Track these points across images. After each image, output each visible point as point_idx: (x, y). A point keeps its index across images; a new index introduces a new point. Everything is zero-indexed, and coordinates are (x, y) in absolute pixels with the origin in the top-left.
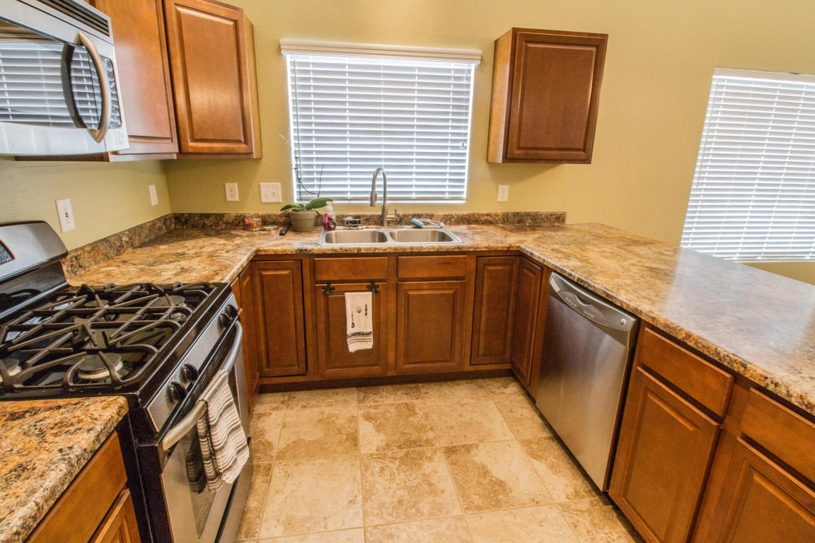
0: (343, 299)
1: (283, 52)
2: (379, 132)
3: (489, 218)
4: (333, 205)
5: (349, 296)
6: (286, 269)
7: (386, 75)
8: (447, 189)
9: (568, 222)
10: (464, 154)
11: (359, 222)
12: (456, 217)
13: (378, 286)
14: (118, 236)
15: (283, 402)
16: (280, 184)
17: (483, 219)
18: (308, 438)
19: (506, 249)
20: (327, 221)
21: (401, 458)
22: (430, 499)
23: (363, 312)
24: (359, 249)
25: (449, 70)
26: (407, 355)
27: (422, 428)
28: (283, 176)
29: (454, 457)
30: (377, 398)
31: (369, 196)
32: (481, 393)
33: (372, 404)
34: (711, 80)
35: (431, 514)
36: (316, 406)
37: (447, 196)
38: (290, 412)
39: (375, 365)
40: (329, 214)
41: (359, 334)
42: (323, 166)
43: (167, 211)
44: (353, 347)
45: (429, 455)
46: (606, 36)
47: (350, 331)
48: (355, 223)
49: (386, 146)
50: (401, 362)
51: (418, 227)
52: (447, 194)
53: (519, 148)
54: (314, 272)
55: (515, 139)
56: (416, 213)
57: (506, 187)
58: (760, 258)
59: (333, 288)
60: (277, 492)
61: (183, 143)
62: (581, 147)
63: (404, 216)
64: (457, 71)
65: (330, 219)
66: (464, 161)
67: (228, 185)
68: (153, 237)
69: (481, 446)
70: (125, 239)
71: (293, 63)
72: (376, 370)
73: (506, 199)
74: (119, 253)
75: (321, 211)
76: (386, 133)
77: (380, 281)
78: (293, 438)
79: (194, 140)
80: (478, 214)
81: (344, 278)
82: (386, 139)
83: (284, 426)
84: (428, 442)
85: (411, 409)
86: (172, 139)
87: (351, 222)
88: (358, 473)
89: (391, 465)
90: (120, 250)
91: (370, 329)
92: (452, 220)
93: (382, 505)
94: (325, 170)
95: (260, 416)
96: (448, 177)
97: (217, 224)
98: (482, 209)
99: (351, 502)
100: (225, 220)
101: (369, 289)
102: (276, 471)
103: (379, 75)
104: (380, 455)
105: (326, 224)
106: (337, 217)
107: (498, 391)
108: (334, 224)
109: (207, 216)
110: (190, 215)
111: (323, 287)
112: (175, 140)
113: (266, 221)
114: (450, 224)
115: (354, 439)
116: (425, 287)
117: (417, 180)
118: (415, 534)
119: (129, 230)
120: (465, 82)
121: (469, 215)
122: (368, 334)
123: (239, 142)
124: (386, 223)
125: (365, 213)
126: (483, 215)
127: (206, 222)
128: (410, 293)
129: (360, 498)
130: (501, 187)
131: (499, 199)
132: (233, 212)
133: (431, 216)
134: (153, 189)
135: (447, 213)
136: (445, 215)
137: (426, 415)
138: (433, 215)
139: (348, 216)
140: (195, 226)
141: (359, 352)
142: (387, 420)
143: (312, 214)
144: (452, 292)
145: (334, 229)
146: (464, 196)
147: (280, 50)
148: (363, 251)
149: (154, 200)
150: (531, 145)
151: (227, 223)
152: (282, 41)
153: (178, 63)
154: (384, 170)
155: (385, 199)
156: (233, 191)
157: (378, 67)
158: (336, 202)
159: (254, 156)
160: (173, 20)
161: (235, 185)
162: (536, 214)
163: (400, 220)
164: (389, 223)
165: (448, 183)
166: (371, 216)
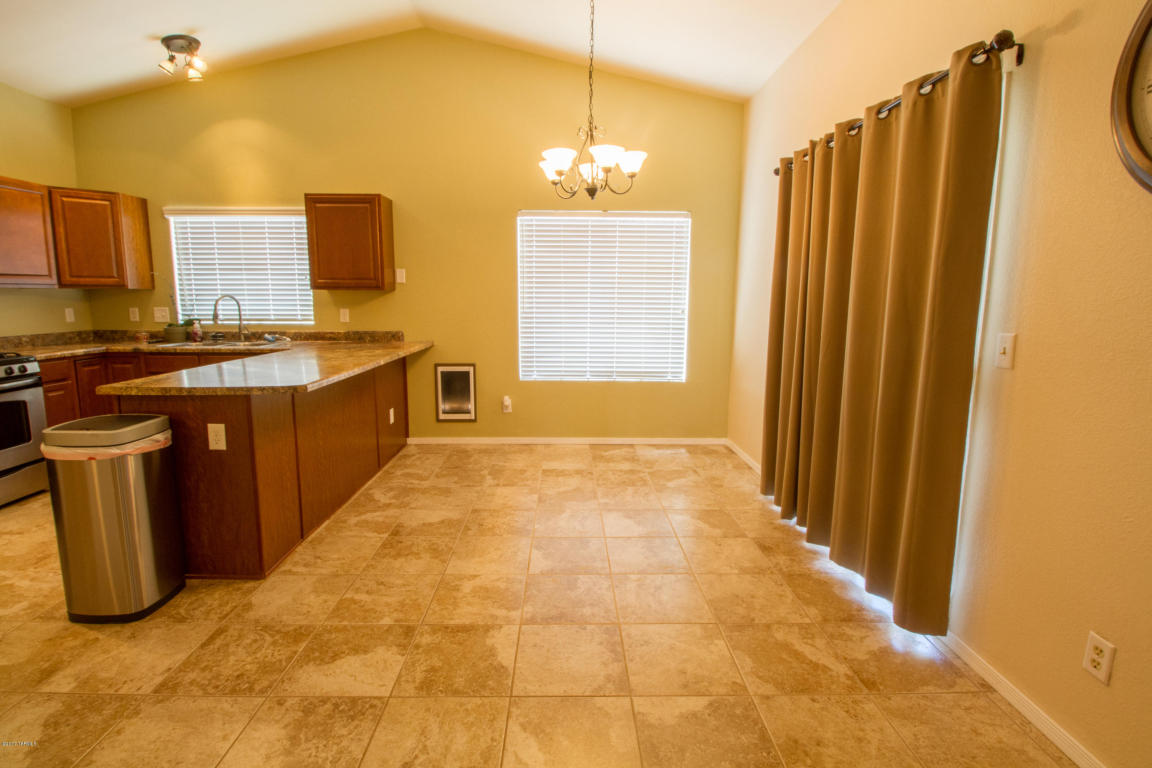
1: (166, 216)
2: (241, 269)
3: (333, 336)
4: (200, 324)
6: (129, 363)
7: (242, 228)
8: (299, 313)
11: (221, 336)
12: (304, 335)
16: (168, 308)
17: (328, 336)
20: (193, 336)
25: (291, 223)
34: (515, 220)
37: (299, 318)
40: (196, 331)
42: (199, 295)
43: (87, 327)
48: (217, 337)
49: (247, 280)
52: (298, 316)
53: (322, 277)
56: (271, 330)
57: (347, 311)
61: (62, 278)
63: (262, 333)
64: (296, 223)
65: (195, 334)
66: (309, 290)
67: (131, 309)
71: (175, 223)
73: (348, 320)
75: (189, 329)
76: (246, 269)
79: (72, 276)
80: (325, 333)
82: (246, 274)
86: (50, 276)
87: (213, 336)
92: (302, 337)
94: (201, 298)
96: (298, 303)
97: (122, 338)
98: (327, 329)
100: (128, 335)
103: (237, 228)
105: (190, 337)
106: (202, 332)
109: (116, 331)
110: (105, 331)
112: (55, 276)
113: (151, 336)
114: (301, 340)
117: (274, 305)
121: (316, 333)
123: (113, 277)
125: (230, 330)
126: (328, 333)
130: (342, 311)
131: (342, 320)
132: (134, 330)
133: (283, 334)
134: (70, 311)
135: (296, 331)
139: (211, 333)
143: (182, 330)
145: (200, 340)
146: (310, 318)
147: (163, 214)
149: (70, 318)
150: (328, 276)
151: (130, 337)
152: (164, 208)
153: (61, 230)
154: (237, 298)
155: (240, 319)
156: (135, 314)
157: (237, 223)
158: (202, 322)
159: (131, 284)
160: (58, 206)
161: (137, 310)
162: (374, 332)
163: (258, 336)
164: (247, 338)
165: (298, 308)
166: (236, 333)
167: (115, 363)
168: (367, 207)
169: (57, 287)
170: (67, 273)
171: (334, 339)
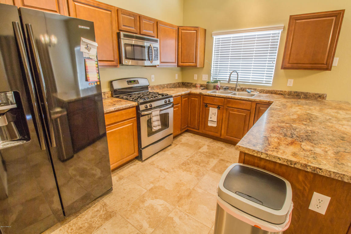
0: (209, 110)
1: (213, 36)
2: (240, 59)
3: (281, 92)
5: (211, 108)
6: (197, 98)
7: (245, 39)
8: (265, 80)
9: (327, 99)
10: (273, 66)
11: (228, 89)
12: (266, 91)
13: (220, 108)
14: (164, 85)
15: (191, 136)
16: (207, 75)
17: (278, 92)
18: (190, 143)
19: (267, 102)
20: (217, 87)
21: (207, 155)
22: (205, 164)
23: (214, 114)
25: (270, 34)
26: (228, 133)
27: (220, 153)
30: (216, 143)
33: (213, 144)
36: (198, 139)
37: (264, 82)
38: (191, 138)
39: (217, 133)
40: (218, 85)
41: (212, 121)
42: (220, 70)
43: (180, 81)
44: (210, 124)
45: (215, 158)
46: (343, 10)
47: (209, 119)
48: (226, 89)
49: (242, 63)
50: (225, 135)
51: (249, 93)
52: (264, 81)
53: (289, 63)
54: (203, 100)
55: (287, 60)
56: (250, 88)
57: (292, 80)
59: (207, 106)
60: (175, 149)
61: (179, 63)
62: (325, 63)
63: (245, 88)
64: (273, 34)
65: (218, 87)
66: (273, 69)
67: (195, 75)
68: (174, 87)
70: (165, 85)
71: (216, 39)
72: (218, 135)
73: (292, 85)
75: (216, 84)
76: (242, 58)
77: (221, 106)
78: (187, 142)
79: (182, 63)
80: (277, 91)
81: (211, 103)
83: (187, 140)
84: (218, 156)
85: (222, 148)
86: (175, 62)
87: (224, 88)
88: (194, 153)
89: (203, 155)
90: (164, 88)
91: (216, 121)
92: (264, 91)
93: (193, 160)
94: (220, 71)
95: (184, 136)
96: (265, 75)
97: (191, 86)
98: (278, 88)
99: (187, 156)
100: (193, 85)
101: (217, 108)
102: (178, 146)
103: (242, 39)
104: (203, 153)
105: (216, 88)
106: (221, 86)
108: (220, 88)
109: (189, 83)
111: (205, 105)
112: (177, 63)
113: (201, 86)
114: (263, 93)
115: (200, 148)
116: (235, 111)
117: (252, 75)
118: (194, 167)
119: (167, 84)
120: (276, 38)
121: (272, 90)
122: (215, 122)
123: (194, 63)
124: (236, 90)
125: (231, 86)
126: (279, 91)
127: (188, 85)
128: (230, 112)
129: (190, 157)
130: (289, 80)
131: (288, 85)
132: (194, 82)
133: (255, 90)
134: (177, 75)
135: (262, 89)
136: (261, 89)
137: (225, 152)
138: (256, 89)
139: (224, 86)
140: (186, 86)
141: (211, 127)
142: (213, 148)
143: (213, 85)
144: (245, 114)
145: (219, 90)
146: (271, 83)
147: (212, 35)
148: (217, 96)
149: (177, 78)
150: (295, 62)
151: (193, 86)
152: (213, 33)
153: (180, 44)
154: (238, 72)
155: (237, 81)
156: (196, 77)
157: (242, 37)
158: (221, 82)
159: (198, 67)
160: (180, 34)
161: (196, 75)
162: (307, 93)
163: (243, 90)
164: (238, 90)
165: (265, 77)
166: (233, 87)
167: (192, 97)
168: (333, 19)
169: (177, 67)
170: (180, 61)
171: (282, 94)
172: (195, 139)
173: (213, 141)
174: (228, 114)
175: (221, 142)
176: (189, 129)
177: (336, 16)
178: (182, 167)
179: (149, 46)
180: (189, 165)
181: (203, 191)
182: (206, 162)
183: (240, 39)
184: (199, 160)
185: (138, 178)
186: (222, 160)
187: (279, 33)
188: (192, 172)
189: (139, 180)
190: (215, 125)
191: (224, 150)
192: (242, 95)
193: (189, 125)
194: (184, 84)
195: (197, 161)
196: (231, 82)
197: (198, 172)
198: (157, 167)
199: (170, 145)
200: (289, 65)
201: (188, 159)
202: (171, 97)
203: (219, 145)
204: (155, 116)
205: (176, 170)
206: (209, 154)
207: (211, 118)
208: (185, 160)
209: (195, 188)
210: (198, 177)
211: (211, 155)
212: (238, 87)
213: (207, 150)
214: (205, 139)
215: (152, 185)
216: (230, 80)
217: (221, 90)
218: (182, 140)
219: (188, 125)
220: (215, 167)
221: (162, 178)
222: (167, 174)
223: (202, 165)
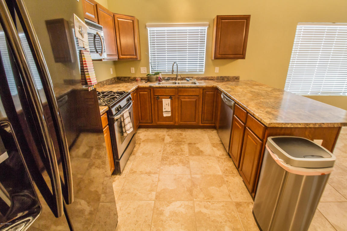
0: (162, 101)
1: (147, 28)
2: (176, 51)
3: (212, 78)
4: (161, 74)
5: (163, 100)
7: (178, 32)
8: (198, 69)
9: (240, 79)
10: (203, 57)
11: (169, 79)
12: (200, 78)
13: (172, 97)
14: (103, 82)
16: (146, 68)
17: (210, 78)
18: (151, 138)
19: (212, 87)
20: (159, 79)
21: (175, 144)
22: (180, 152)
23: (168, 105)
24: (167, 86)
25: (198, 30)
26: (181, 119)
27: (183, 138)
28: (147, 65)
29: (190, 145)
30: (172, 131)
31: (171, 71)
32: (204, 132)
33: (170, 132)
34: (296, 27)
35: (180, 155)
36: (154, 132)
37: (198, 71)
38: (147, 133)
40: (160, 77)
41: (166, 111)
42: (159, 62)
43: (115, 76)
44: (165, 115)
45: (183, 144)
46: (250, 16)
47: (164, 110)
48: (168, 79)
49: (178, 55)
50: (179, 121)
51: (188, 81)
53: (219, 55)
54: (154, 93)
55: (218, 52)
56: (188, 76)
57: (218, 68)
58: (319, 94)
59: (159, 98)
60: (141, 148)
61: (119, 56)
62: (241, 53)
63: (184, 77)
64: (201, 30)
65: (160, 78)
66: (203, 59)
67: (131, 68)
68: (111, 83)
69: (199, 144)
70: (105, 82)
71: (150, 31)
72: (172, 123)
73: (218, 72)
74: (103, 86)
75: (158, 76)
76: (178, 51)
77: (173, 96)
78: (147, 138)
79: (122, 55)
80: (208, 77)
81: (162, 95)
82: (178, 53)
83: (145, 135)
84: (184, 142)
85: (181, 134)
86: (116, 55)
87: (167, 79)
88: (163, 146)
89: (172, 145)
90: (104, 85)
91: (170, 110)
93: (167, 152)
94: (159, 63)
95: (139, 133)
96: (198, 65)
97: (128, 80)
98: (209, 75)
99: (160, 151)
100: (130, 79)
101: (170, 98)
102: (142, 144)
103: (176, 33)
104: (170, 143)
106: (162, 78)
107: (210, 132)
108: (162, 80)
109: (126, 77)
110: (121, 77)
111: (157, 97)
113: (142, 79)
114: (199, 80)
115: (163, 140)
116: (186, 98)
117: (188, 66)
118: (175, 158)
119: (106, 80)
120: (204, 33)
121: (205, 77)
122: (169, 112)
123: (134, 55)
124: (178, 80)
125: (171, 77)
126: (210, 77)
127: (126, 79)
128: (182, 100)
129: (162, 151)
130: (216, 68)
131: (216, 72)
132: (133, 76)
133: (192, 78)
134: (111, 69)
136: (197, 77)
137: (185, 136)
139: (166, 77)
140: (122, 80)
141: (167, 117)
142: (174, 136)
143: (155, 76)
144: (195, 100)
145: (161, 81)
146: (204, 71)
147: (146, 27)
148: (168, 87)
149: (112, 73)
150: (223, 53)
151: (131, 80)
152: (147, 24)
153: (118, 34)
154: (177, 63)
155: (177, 72)
156: (133, 70)
157: (176, 30)
159: (138, 59)
160: (116, 22)
161: (134, 68)
162: (229, 77)
163: (182, 79)
164: (179, 80)
165: (198, 67)
166: (173, 77)
168: (244, 21)
169: (118, 60)
170: (120, 54)
171: (212, 80)
172: (152, 133)
173: (168, 130)
174: (180, 102)
175: (175, 129)
176: (141, 124)
177: (246, 19)
178: (165, 162)
179: (95, 33)
180: (168, 158)
181: (200, 175)
182: (180, 150)
183: (174, 32)
184: (173, 151)
185: (133, 193)
186: (190, 144)
187: (205, 30)
188: (177, 164)
189: (136, 195)
190: (169, 115)
191: (184, 135)
192: (182, 83)
193: (141, 121)
194: (120, 79)
195: (172, 152)
196: (174, 73)
197: (181, 161)
198: (142, 173)
199: (135, 146)
200: (220, 56)
201: (163, 154)
202: (129, 94)
203: (176, 132)
204: (126, 118)
205: (161, 168)
206: (176, 142)
207: (165, 109)
208: (161, 155)
209: (193, 176)
210: (186, 166)
211: (178, 143)
212: (179, 77)
213: (171, 139)
214: (160, 130)
215: (154, 193)
216: (173, 71)
217: (163, 81)
218: (140, 137)
219: (139, 121)
220: (190, 152)
221: (157, 181)
222: (157, 175)
223: (179, 154)
